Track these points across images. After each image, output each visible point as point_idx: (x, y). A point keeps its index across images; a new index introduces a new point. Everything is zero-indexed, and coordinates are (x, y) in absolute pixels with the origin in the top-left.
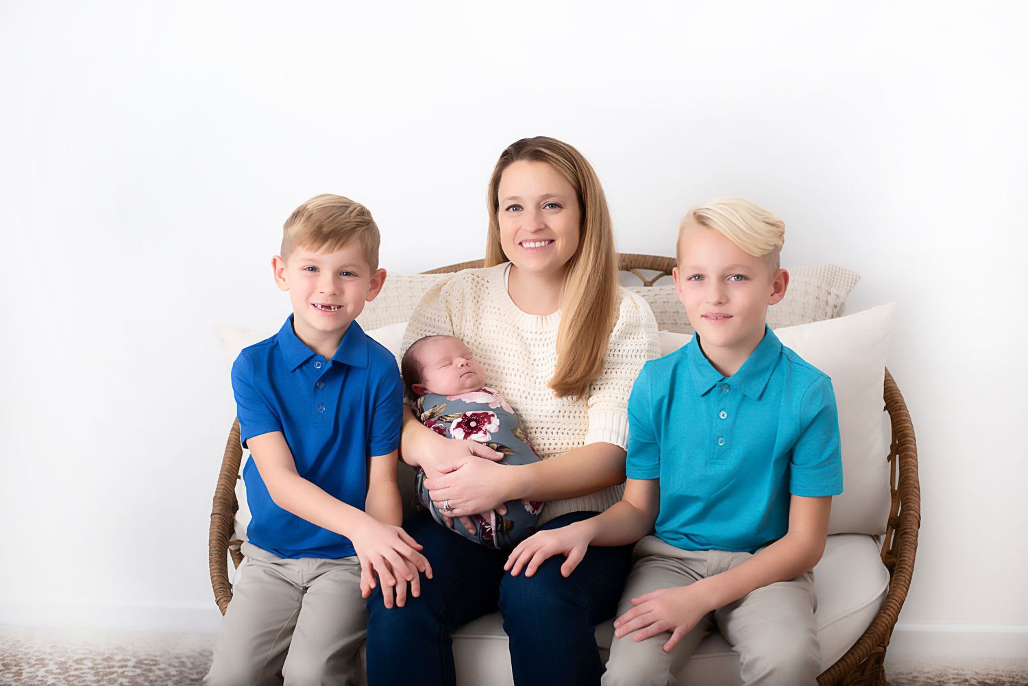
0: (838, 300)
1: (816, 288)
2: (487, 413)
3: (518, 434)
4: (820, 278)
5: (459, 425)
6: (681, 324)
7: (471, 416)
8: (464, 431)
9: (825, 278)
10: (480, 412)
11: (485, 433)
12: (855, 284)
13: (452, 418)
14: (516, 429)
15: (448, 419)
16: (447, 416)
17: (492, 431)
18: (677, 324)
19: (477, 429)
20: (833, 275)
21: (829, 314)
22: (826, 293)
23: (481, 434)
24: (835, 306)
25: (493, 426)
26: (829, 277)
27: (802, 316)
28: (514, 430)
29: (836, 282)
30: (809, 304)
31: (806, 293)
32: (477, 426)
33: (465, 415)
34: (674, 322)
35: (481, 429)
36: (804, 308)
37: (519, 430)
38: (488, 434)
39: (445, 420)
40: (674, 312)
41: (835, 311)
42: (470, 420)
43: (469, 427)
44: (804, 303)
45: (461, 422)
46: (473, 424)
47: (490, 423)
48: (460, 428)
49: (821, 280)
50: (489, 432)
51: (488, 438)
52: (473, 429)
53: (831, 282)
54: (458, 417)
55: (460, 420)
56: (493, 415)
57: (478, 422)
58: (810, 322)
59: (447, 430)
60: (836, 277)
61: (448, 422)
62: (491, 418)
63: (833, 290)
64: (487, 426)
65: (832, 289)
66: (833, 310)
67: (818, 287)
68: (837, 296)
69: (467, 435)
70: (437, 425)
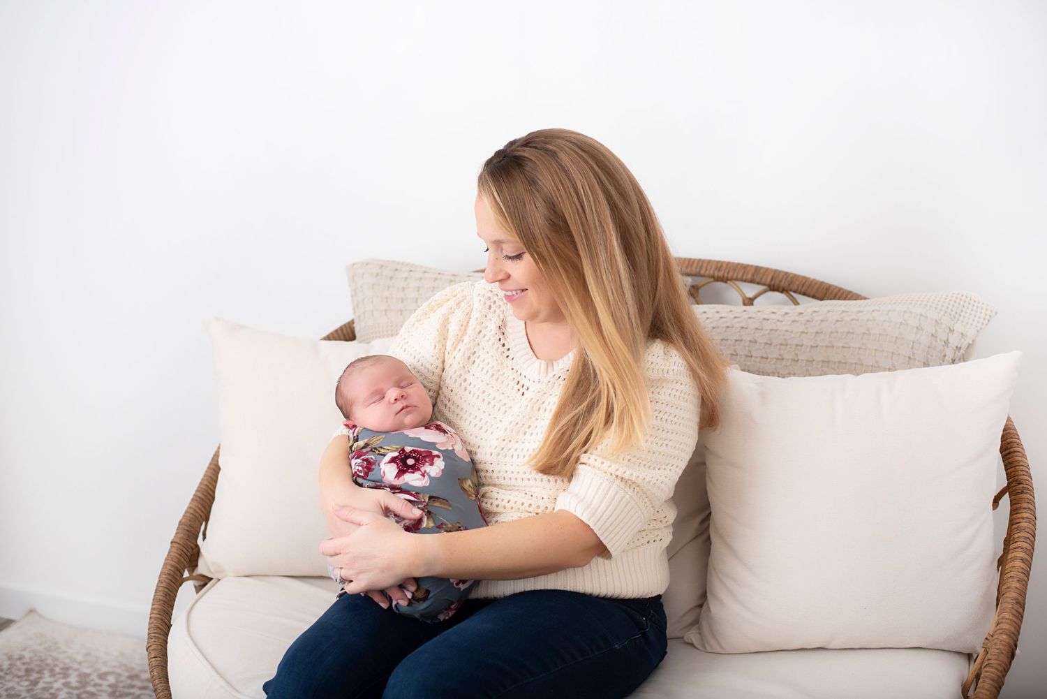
0: (963, 340)
1: (934, 322)
2: (431, 453)
3: (466, 487)
4: (941, 310)
5: (393, 460)
6: (756, 357)
7: (411, 452)
8: (398, 468)
9: (949, 311)
10: (423, 450)
11: (423, 475)
12: (989, 321)
13: (388, 451)
14: (465, 479)
15: (382, 451)
16: (381, 448)
17: (433, 474)
18: (752, 356)
19: (414, 468)
20: (961, 307)
21: (949, 358)
22: (948, 331)
23: (417, 475)
24: (958, 348)
25: (435, 469)
26: (954, 309)
27: (909, 358)
28: (461, 481)
29: (964, 317)
30: (920, 343)
31: (920, 329)
32: (414, 465)
33: (403, 450)
34: (749, 354)
35: (418, 469)
36: (912, 348)
37: (469, 482)
38: (426, 477)
39: (377, 452)
40: (751, 341)
41: (959, 354)
42: (408, 456)
43: (405, 464)
44: (913, 342)
45: (397, 457)
46: (410, 462)
47: (432, 464)
48: (393, 464)
49: (943, 313)
50: (428, 474)
51: (425, 482)
52: (409, 467)
53: (957, 316)
54: (395, 451)
55: (396, 454)
56: (438, 457)
57: (417, 460)
58: (920, 367)
59: (377, 464)
60: (964, 310)
61: (381, 455)
62: (436, 459)
63: (958, 327)
64: (426, 468)
65: (956, 326)
66: (955, 353)
67: (936, 321)
68: (962, 334)
69: (401, 473)
70: (367, 457)
